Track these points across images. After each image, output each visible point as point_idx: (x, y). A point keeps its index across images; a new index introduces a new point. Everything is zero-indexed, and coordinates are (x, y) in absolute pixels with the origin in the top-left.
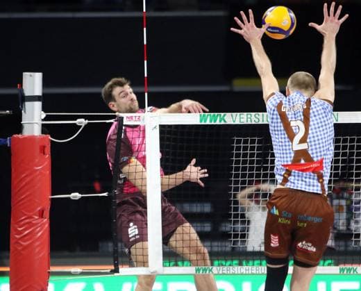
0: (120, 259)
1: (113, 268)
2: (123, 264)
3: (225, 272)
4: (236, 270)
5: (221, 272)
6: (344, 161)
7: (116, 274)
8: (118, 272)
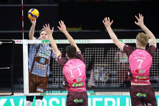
0: (14, 91)
1: (11, 93)
2: (15, 92)
3: (51, 95)
4: (54, 94)
5: (49, 95)
6: (92, 57)
7: (12, 96)
8: (13, 95)
